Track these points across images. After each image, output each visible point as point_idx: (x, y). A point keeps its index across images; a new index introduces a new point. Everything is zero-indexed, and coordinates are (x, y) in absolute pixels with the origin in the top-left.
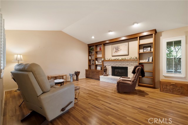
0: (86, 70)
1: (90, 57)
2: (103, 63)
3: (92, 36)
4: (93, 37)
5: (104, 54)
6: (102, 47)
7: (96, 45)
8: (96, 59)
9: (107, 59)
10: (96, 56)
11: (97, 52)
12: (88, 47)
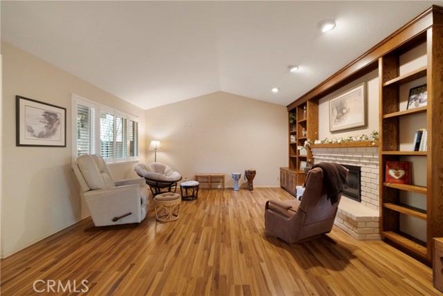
0: (281, 168)
1: (292, 137)
2: (310, 152)
3: (272, 88)
4: (275, 90)
5: (316, 128)
6: (308, 111)
7: (299, 107)
8: (302, 142)
9: (316, 142)
10: (300, 134)
11: (304, 124)
12: (288, 113)
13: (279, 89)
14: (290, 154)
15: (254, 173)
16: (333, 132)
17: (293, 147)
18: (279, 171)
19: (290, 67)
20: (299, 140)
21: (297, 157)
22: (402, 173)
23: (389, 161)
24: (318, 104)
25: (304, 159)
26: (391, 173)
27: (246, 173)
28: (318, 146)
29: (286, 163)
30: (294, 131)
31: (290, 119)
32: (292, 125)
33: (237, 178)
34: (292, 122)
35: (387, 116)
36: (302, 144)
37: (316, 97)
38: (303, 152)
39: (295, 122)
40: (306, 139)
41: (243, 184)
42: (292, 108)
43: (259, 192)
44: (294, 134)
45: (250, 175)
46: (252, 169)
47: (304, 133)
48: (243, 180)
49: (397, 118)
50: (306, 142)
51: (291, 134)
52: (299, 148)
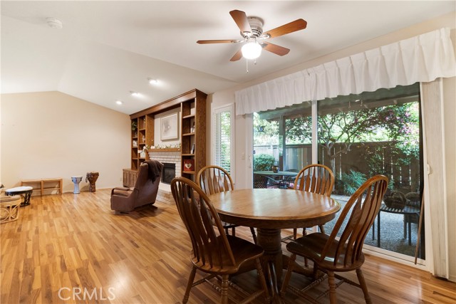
0: (124, 170)
1: (134, 142)
2: (148, 155)
3: (116, 100)
4: (119, 103)
5: (152, 137)
6: (146, 122)
7: (140, 118)
8: (141, 147)
9: (152, 147)
10: (141, 140)
11: (143, 132)
12: (130, 121)
13: (123, 102)
14: (132, 157)
15: (97, 175)
16: (163, 141)
17: (134, 150)
18: (122, 172)
19: (131, 92)
20: (140, 145)
21: (138, 159)
22: (190, 165)
23: (185, 159)
24: (154, 118)
25: (143, 160)
26: (186, 165)
27: (88, 175)
28: (153, 151)
29: (128, 165)
30: (136, 137)
31: (132, 126)
32: (134, 132)
33: (77, 181)
34: (134, 129)
35: (184, 135)
36: (142, 149)
37: (152, 114)
38: (143, 155)
39: (136, 130)
40: (144, 145)
41: (84, 188)
42: (134, 117)
43: (102, 192)
44: (136, 139)
45: (92, 178)
46: (95, 171)
47: (144, 139)
48: (85, 183)
49: (190, 136)
50: (144, 147)
51: (134, 139)
52: (139, 152)
